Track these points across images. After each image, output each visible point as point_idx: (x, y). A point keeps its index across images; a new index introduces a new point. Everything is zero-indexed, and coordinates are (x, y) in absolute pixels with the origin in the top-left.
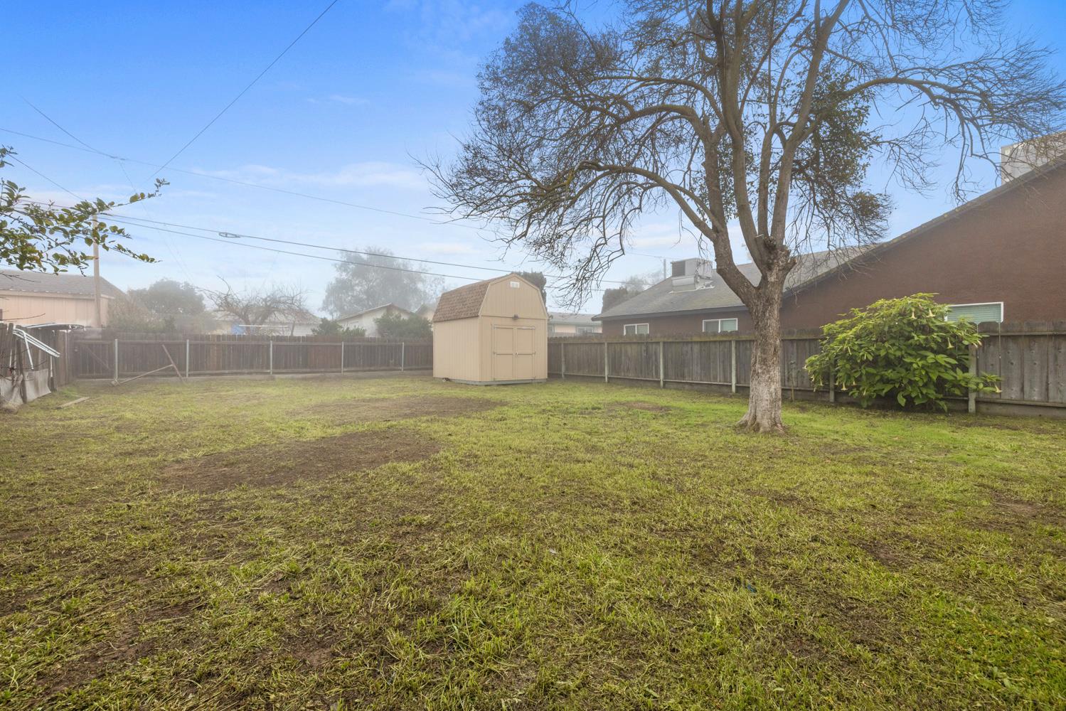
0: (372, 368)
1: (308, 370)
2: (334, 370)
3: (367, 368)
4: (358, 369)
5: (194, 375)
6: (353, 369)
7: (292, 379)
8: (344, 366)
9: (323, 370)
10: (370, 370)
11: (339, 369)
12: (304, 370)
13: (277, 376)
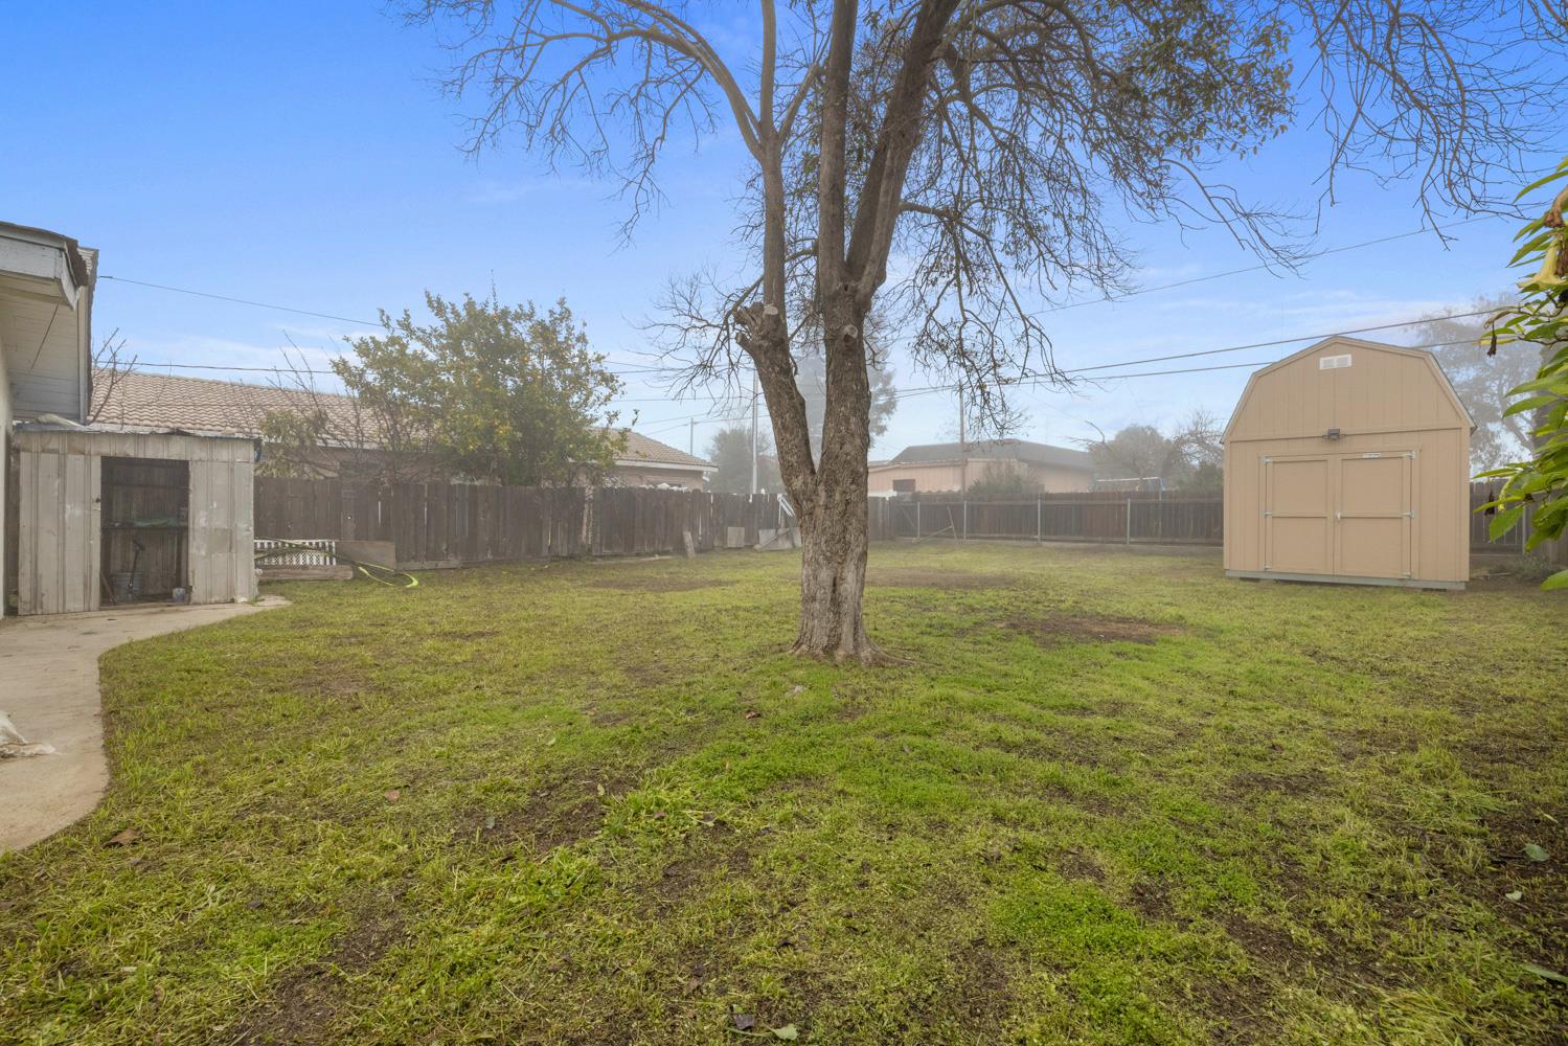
0: (1177, 540)
1: (1082, 538)
2: (1115, 539)
3: (1169, 540)
4: (1155, 540)
5: (971, 538)
6: (1145, 539)
7: (1061, 550)
8: (1132, 535)
9: (1100, 539)
10: (1172, 543)
11: (1123, 539)
12: (1077, 538)
13: (1045, 544)
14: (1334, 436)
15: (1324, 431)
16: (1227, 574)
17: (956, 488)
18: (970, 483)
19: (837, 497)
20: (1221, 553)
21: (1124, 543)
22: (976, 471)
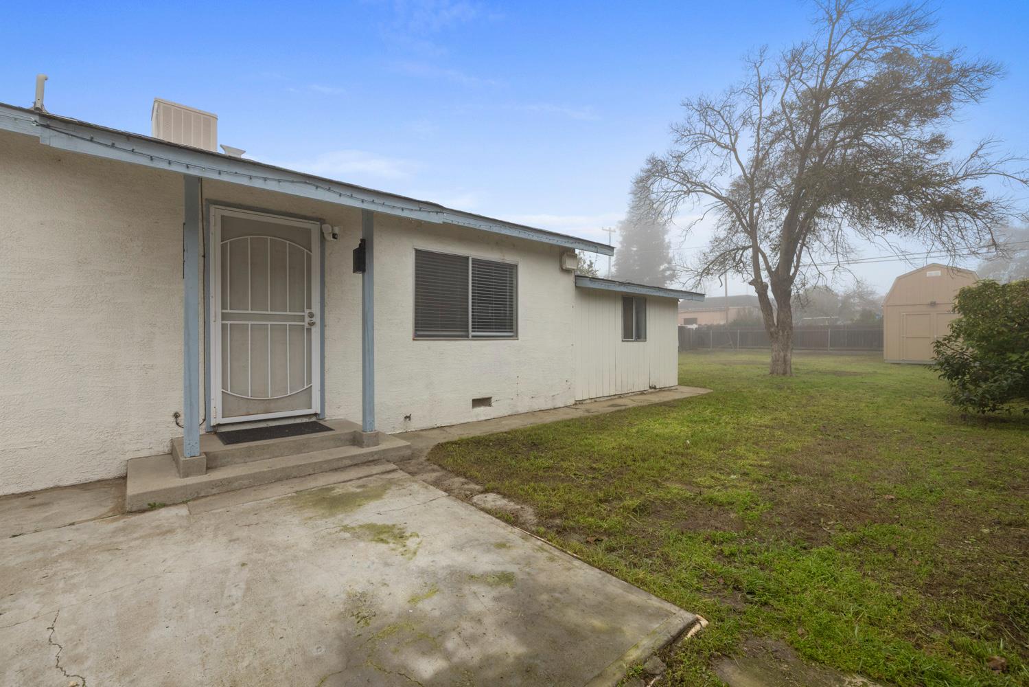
5: (742, 348)
8: (831, 346)
14: (933, 304)
15: (929, 301)
16: (886, 362)
17: (722, 323)
18: (731, 319)
19: (786, 333)
20: (883, 354)
21: (827, 350)
22: (733, 313)
